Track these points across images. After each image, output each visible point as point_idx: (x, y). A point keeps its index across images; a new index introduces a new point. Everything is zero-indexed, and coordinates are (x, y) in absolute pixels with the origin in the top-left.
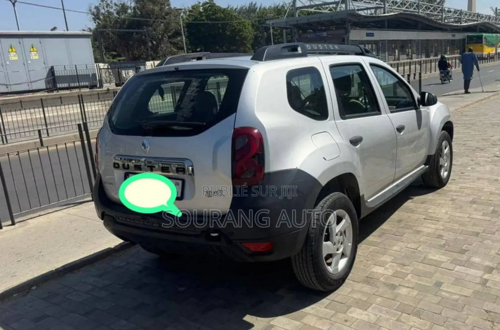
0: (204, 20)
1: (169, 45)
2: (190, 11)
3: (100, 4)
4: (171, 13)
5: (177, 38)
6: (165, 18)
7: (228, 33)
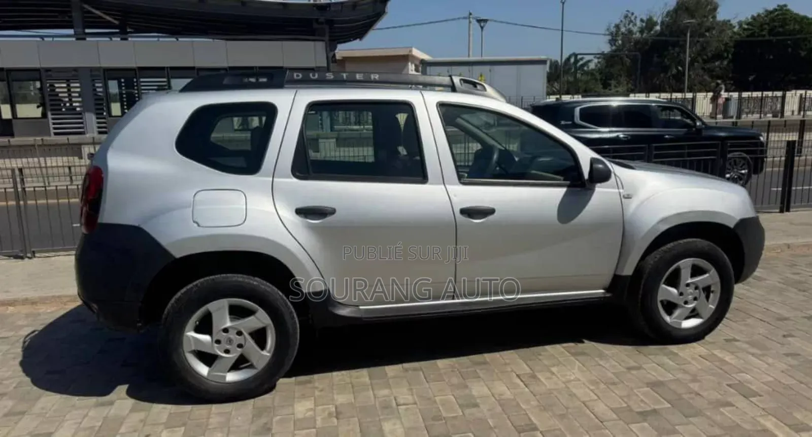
0: (764, 36)
1: (701, 72)
2: (748, 24)
3: (621, 21)
4: (714, 28)
5: (714, 62)
6: (703, 35)
7: (803, 54)
